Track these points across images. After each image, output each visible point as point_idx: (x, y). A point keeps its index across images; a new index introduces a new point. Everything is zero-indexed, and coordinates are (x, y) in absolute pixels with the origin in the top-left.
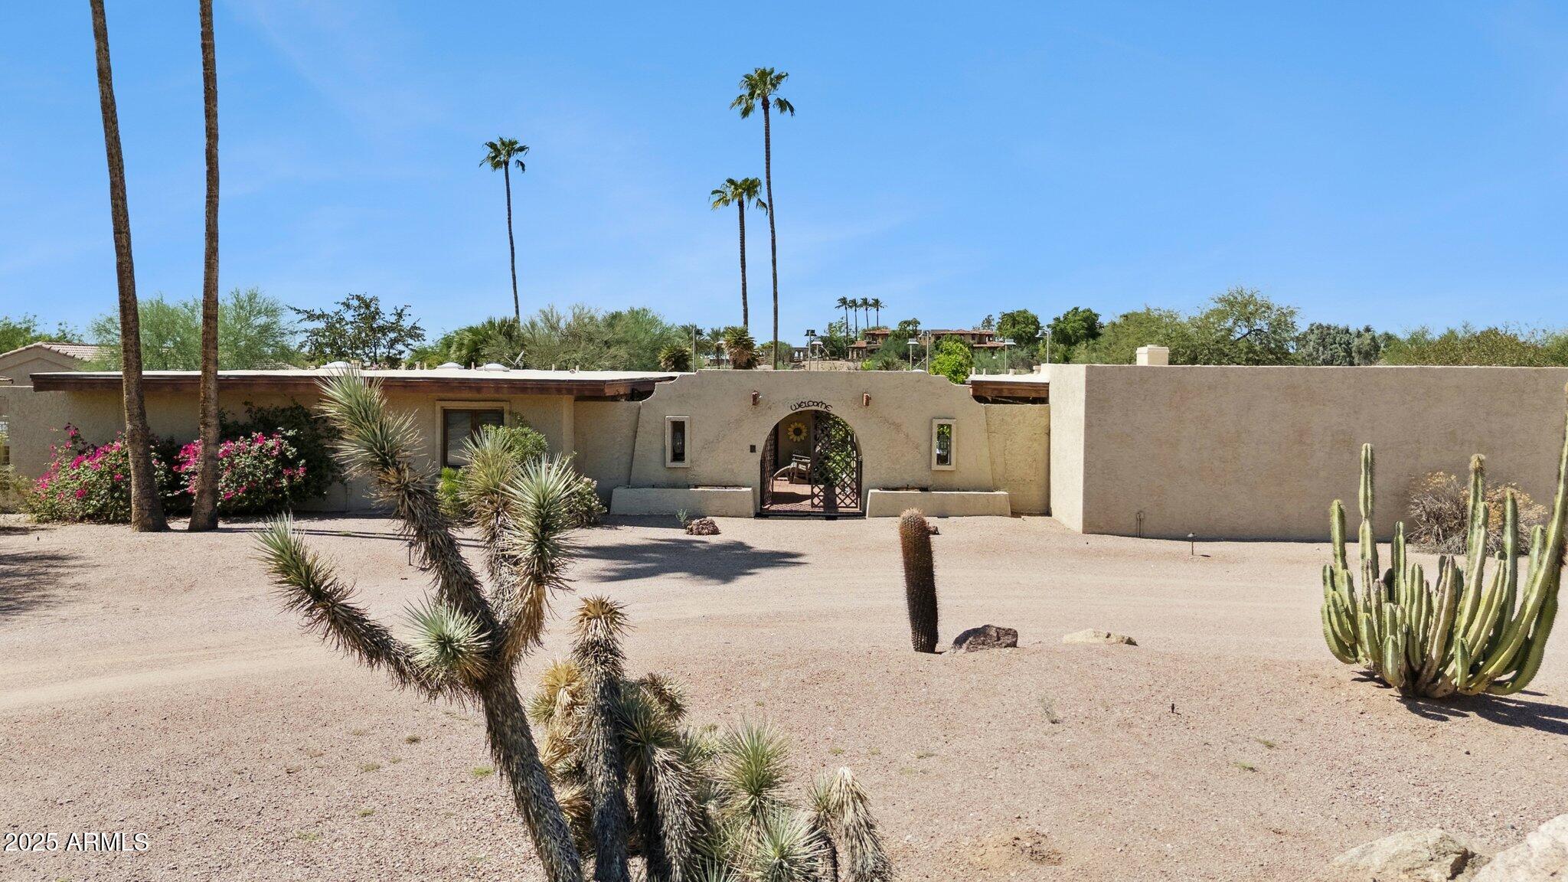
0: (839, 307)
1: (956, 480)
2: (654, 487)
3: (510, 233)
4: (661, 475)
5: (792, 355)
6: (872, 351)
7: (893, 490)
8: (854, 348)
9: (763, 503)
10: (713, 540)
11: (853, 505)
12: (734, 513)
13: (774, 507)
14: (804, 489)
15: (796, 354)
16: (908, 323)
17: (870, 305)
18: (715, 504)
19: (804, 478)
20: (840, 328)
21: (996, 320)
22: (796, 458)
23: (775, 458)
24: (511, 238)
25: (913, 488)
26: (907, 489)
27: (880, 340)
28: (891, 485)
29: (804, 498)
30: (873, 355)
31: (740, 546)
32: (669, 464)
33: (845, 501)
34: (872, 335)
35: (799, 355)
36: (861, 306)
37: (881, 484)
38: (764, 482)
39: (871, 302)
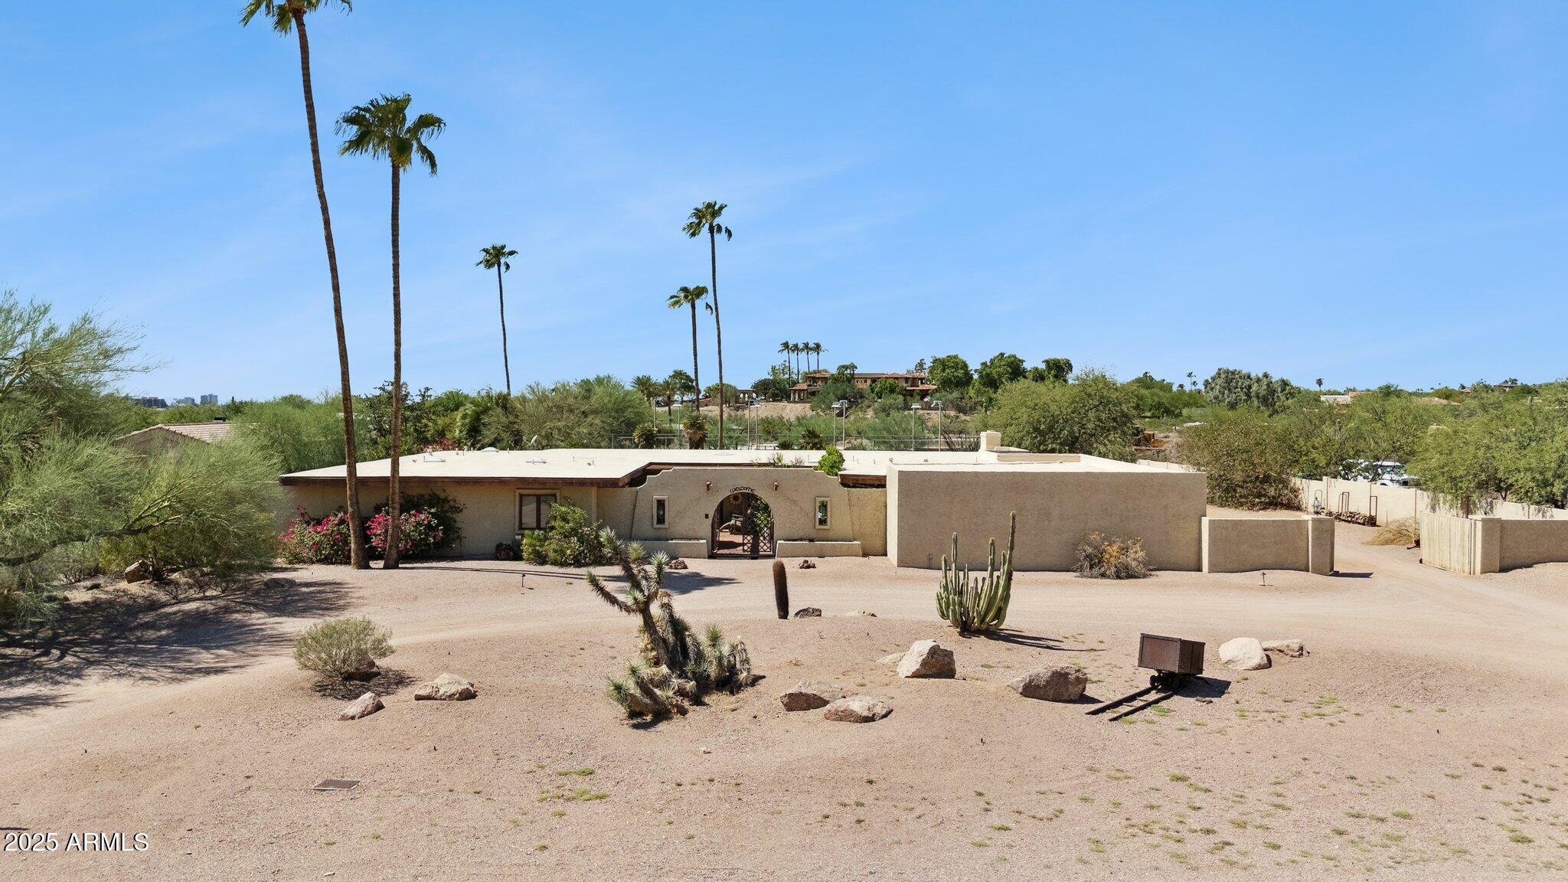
0: (783, 350)
1: (831, 534)
2: (646, 540)
3: (503, 322)
4: (650, 533)
5: (738, 397)
6: (813, 394)
7: (793, 541)
8: (795, 390)
9: (713, 549)
10: (683, 571)
11: (768, 550)
12: (695, 555)
13: (720, 552)
14: (738, 539)
15: (742, 396)
16: (846, 367)
17: (811, 349)
18: (684, 550)
19: (740, 531)
20: (783, 370)
21: (928, 364)
22: (735, 517)
23: (722, 515)
24: (503, 325)
25: (805, 540)
26: (801, 540)
27: (820, 383)
28: (791, 538)
29: (738, 545)
30: (812, 397)
31: (697, 575)
32: (656, 526)
33: (764, 547)
34: (812, 378)
35: (744, 396)
36: (803, 350)
37: (785, 537)
38: (714, 535)
39: (811, 345)
